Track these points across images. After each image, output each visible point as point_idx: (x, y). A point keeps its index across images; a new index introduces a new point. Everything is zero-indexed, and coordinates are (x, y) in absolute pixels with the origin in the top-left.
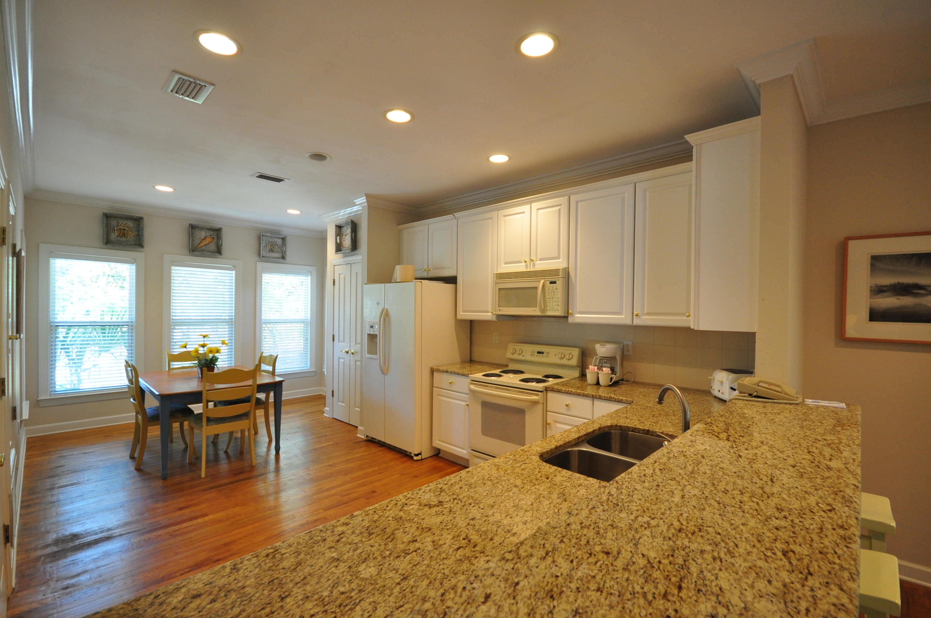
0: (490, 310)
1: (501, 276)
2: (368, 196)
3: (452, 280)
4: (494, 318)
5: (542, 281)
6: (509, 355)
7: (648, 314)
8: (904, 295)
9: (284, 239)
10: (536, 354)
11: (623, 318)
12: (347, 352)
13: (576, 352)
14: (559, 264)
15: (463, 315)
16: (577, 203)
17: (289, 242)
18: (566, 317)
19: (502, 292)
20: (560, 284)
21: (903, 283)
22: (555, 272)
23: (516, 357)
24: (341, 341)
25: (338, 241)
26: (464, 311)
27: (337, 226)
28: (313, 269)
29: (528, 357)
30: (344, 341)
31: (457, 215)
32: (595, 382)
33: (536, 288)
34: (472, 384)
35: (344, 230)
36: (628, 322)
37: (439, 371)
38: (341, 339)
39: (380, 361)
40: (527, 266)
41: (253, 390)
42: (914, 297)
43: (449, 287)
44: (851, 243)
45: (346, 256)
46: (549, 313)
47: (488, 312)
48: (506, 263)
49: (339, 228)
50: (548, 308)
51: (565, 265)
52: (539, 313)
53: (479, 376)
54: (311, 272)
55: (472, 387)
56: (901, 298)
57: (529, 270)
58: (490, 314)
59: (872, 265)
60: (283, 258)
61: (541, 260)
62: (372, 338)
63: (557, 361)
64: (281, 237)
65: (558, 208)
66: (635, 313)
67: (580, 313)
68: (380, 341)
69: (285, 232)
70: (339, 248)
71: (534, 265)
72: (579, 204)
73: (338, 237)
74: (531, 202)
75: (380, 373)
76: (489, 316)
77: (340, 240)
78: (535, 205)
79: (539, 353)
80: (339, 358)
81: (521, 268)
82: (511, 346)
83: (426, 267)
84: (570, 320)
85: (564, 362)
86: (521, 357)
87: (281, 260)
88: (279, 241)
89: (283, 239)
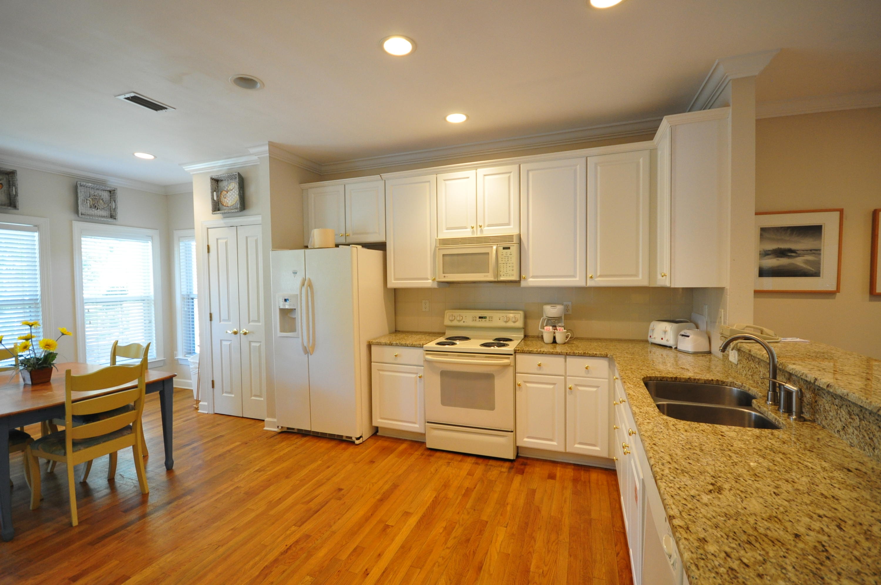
0: (429, 277)
1: (445, 242)
2: (272, 145)
3: (381, 246)
4: (435, 285)
5: (495, 247)
6: (447, 322)
7: (601, 276)
8: (781, 257)
9: (112, 193)
10: (478, 319)
11: (578, 281)
12: (235, 333)
13: (519, 315)
14: (511, 230)
15: (393, 283)
16: (528, 171)
17: (120, 196)
18: (518, 282)
19: (447, 258)
20: (514, 249)
21: (781, 249)
22: (509, 238)
23: (455, 323)
24: (224, 320)
25: (215, 198)
26: (396, 279)
27: (212, 179)
28: (155, 233)
29: (469, 322)
30: (229, 320)
31: (386, 175)
32: (551, 340)
33: (488, 254)
34: (427, 354)
35: (223, 184)
36: (582, 284)
37: (379, 344)
38: (224, 315)
39: (303, 339)
40: (473, 232)
42: (789, 258)
43: (376, 253)
45: (227, 215)
46: (502, 278)
47: (427, 279)
48: (448, 229)
49: (216, 182)
50: (501, 273)
51: (515, 232)
52: (492, 279)
53: (432, 345)
54: (152, 238)
55: (429, 357)
56: (780, 259)
57: (475, 236)
58: (430, 281)
59: (761, 235)
60: (113, 216)
61: (489, 226)
62: (286, 313)
63: (502, 324)
64: (109, 189)
65: (508, 175)
66: (589, 275)
67: (533, 277)
68: (301, 317)
69: (113, 183)
70: (217, 207)
71: (482, 231)
72: (531, 174)
73: (215, 193)
74: (476, 168)
75: (302, 352)
76: (429, 283)
77: (218, 196)
78: (481, 171)
79: (480, 318)
80: (221, 341)
81: (467, 233)
82: (448, 314)
83: (343, 232)
84: (523, 284)
85: (510, 324)
86: (461, 324)
87: (110, 220)
88: (105, 195)
89: (110, 192)
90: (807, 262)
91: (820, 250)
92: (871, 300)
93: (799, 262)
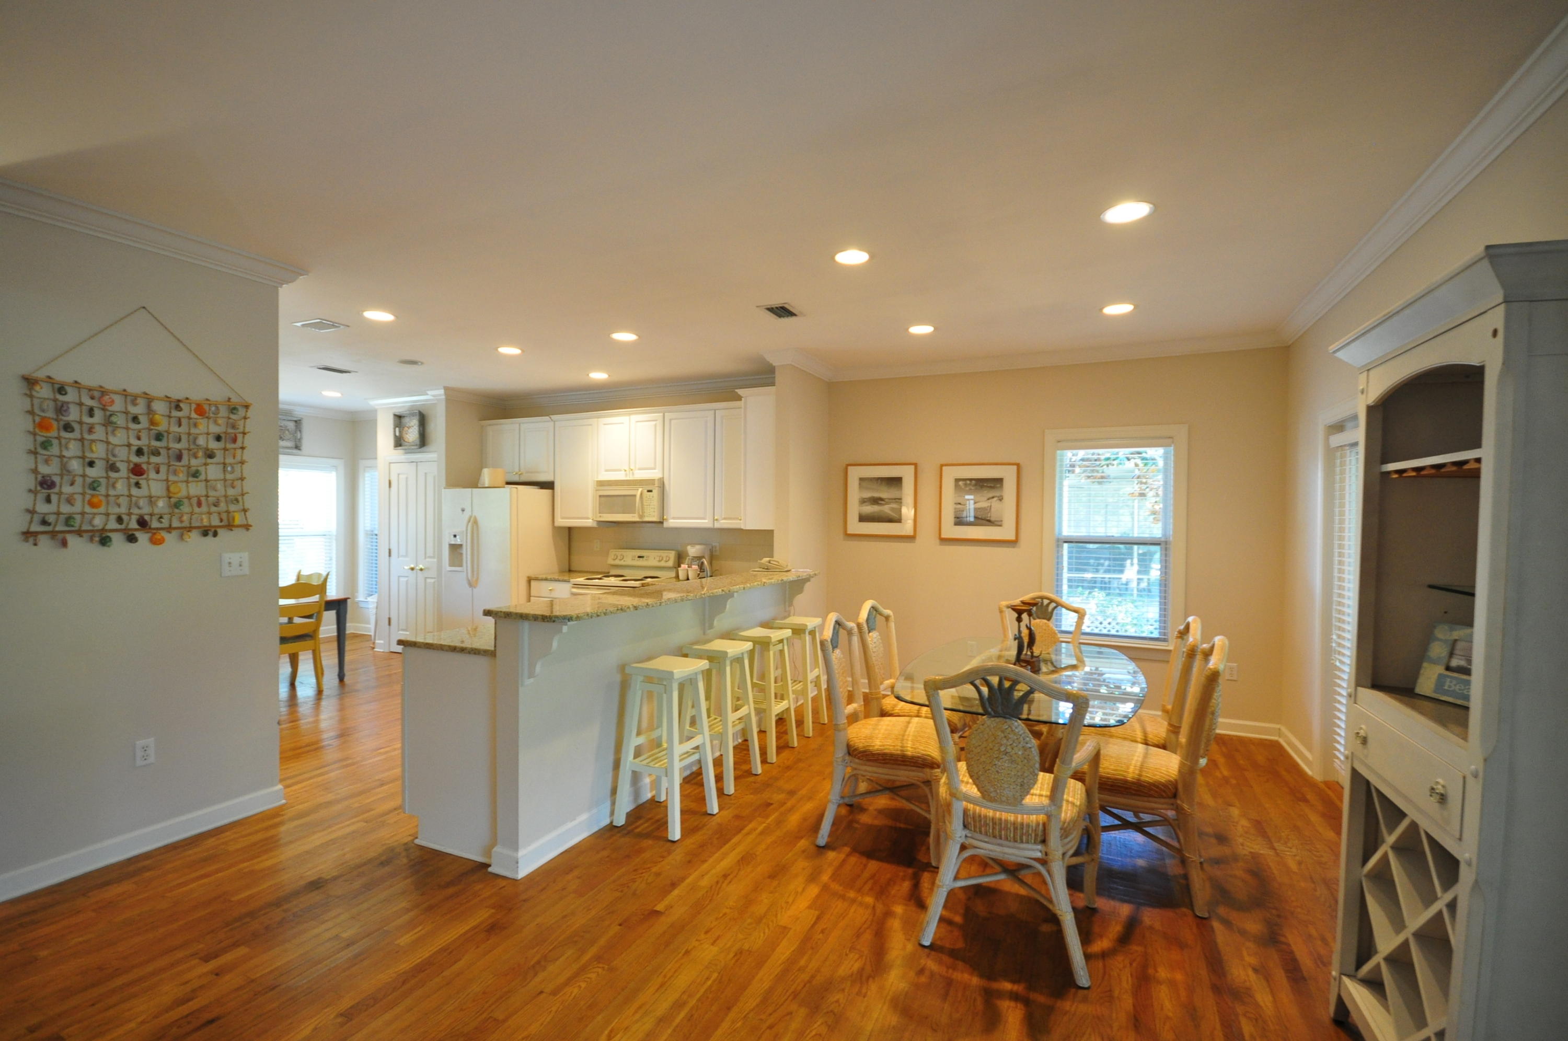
0: (590, 515)
1: (601, 484)
2: (447, 389)
3: (548, 485)
4: (595, 525)
5: (640, 490)
6: (610, 561)
7: (725, 519)
8: (873, 505)
9: (298, 423)
10: (637, 558)
11: (705, 523)
12: (412, 569)
13: (672, 555)
14: (655, 474)
15: (561, 522)
16: (671, 420)
17: (306, 426)
18: (661, 523)
19: (603, 499)
20: (656, 492)
22: (651, 482)
23: (617, 562)
24: (403, 556)
25: (397, 434)
26: (563, 518)
27: (395, 415)
28: (340, 463)
29: (628, 561)
30: (406, 556)
31: (554, 417)
32: (686, 578)
33: (635, 496)
34: (573, 587)
35: (406, 421)
36: (710, 525)
37: (537, 579)
38: (403, 552)
39: (467, 573)
40: (626, 475)
41: (320, 608)
42: (879, 506)
43: (546, 493)
44: (850, 468)
45: (408, 452)
46: (647, 519)
47: (588, 518)
48: (607, 471)
49: (399, 419)
50: (645, 514)
51: (661, 476)
52: (637, 519)
53: (581, 580)
54: (335, 467)
55: (575, 590)
57: (628, 478)
58: (591, 520)
59: (859, 484)
60: (297, 447)
61: (640, 469)
62: (455, 549)
63: (655, 563)
64: (295, 419)
65: (654, 423)
66: (716, 518)
67: (674, 518)
68: (467, 552)
69: (299, 412)
70: (399, 442)
71: (633, 474)
72: (673, 422)
73: (397, 429)
74: (630, 414)
75: (467, 586)
76: (589, 523)
77: (400, 432)
78: (635, 418)
79: (639, 557)
80: (399, 577)
81: (620, 476)
82: (613, 553)
83: (517, 470)
84: (665, 525)
85: (663, 564)
86: (622, 563)
87: (295, 451)
88: (291, 425)
89: (296, 421)
90: (892, 509)
91: (901, 499)
92: (941, 545)
93: (886, 509)
